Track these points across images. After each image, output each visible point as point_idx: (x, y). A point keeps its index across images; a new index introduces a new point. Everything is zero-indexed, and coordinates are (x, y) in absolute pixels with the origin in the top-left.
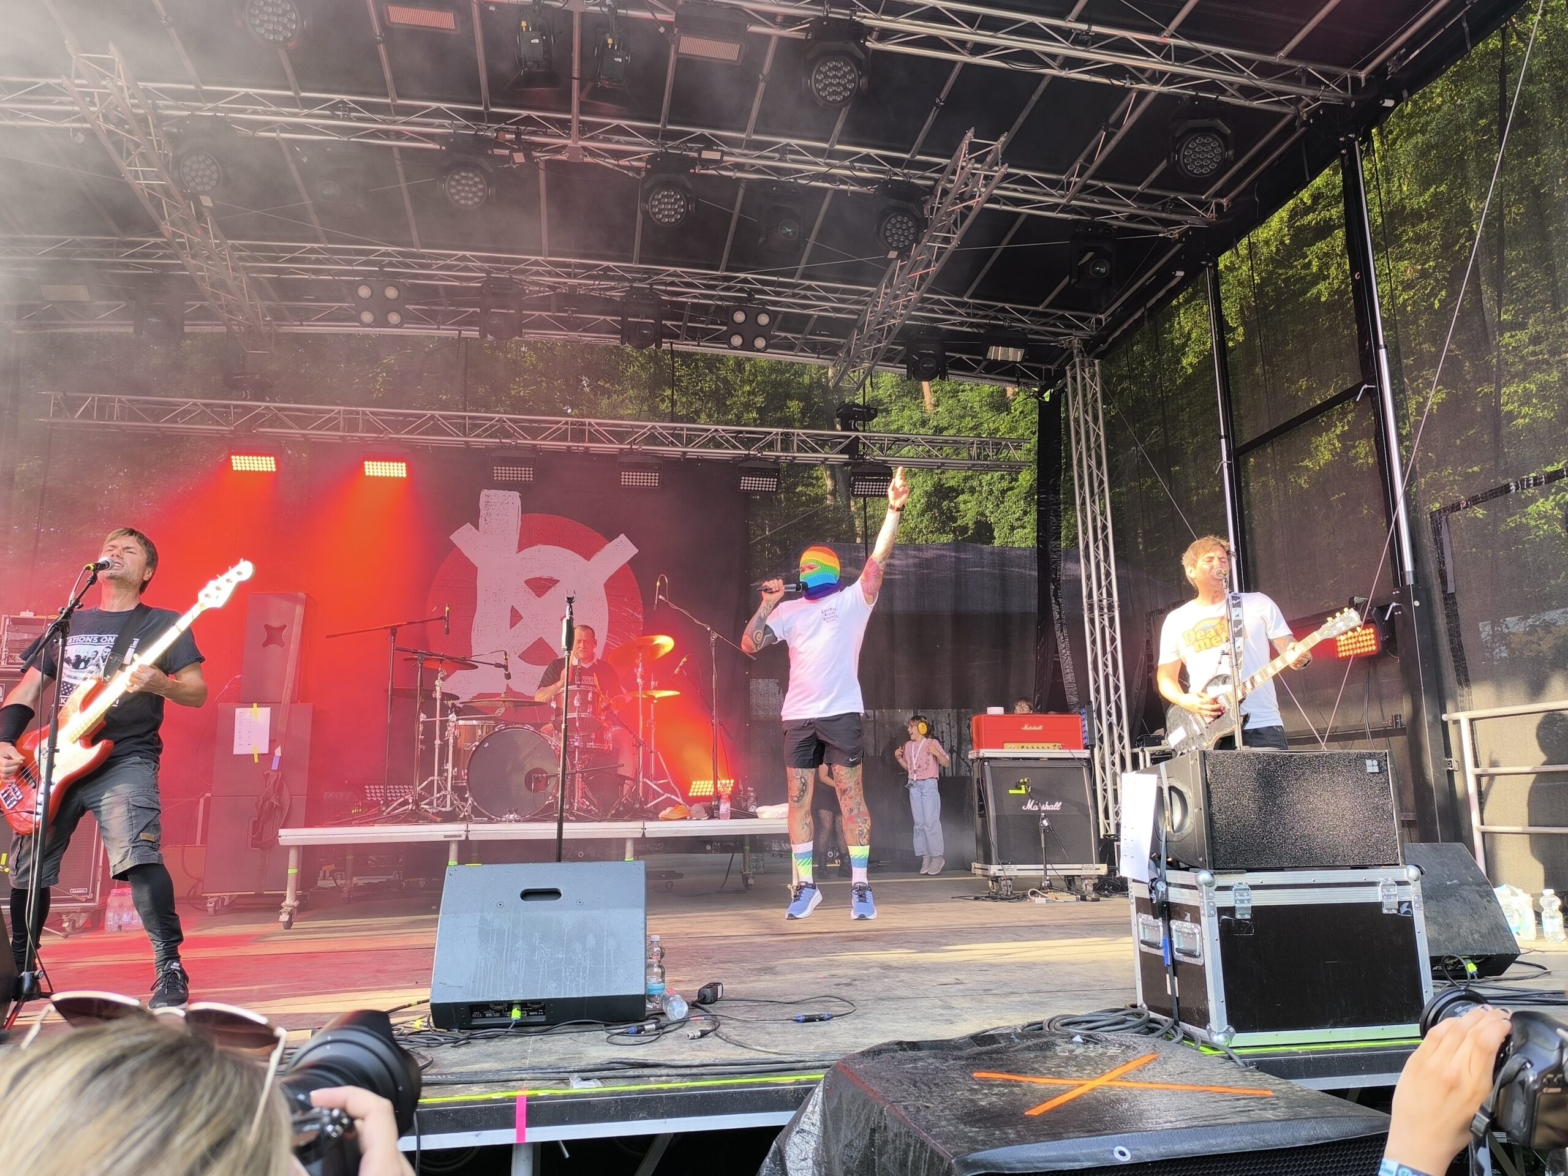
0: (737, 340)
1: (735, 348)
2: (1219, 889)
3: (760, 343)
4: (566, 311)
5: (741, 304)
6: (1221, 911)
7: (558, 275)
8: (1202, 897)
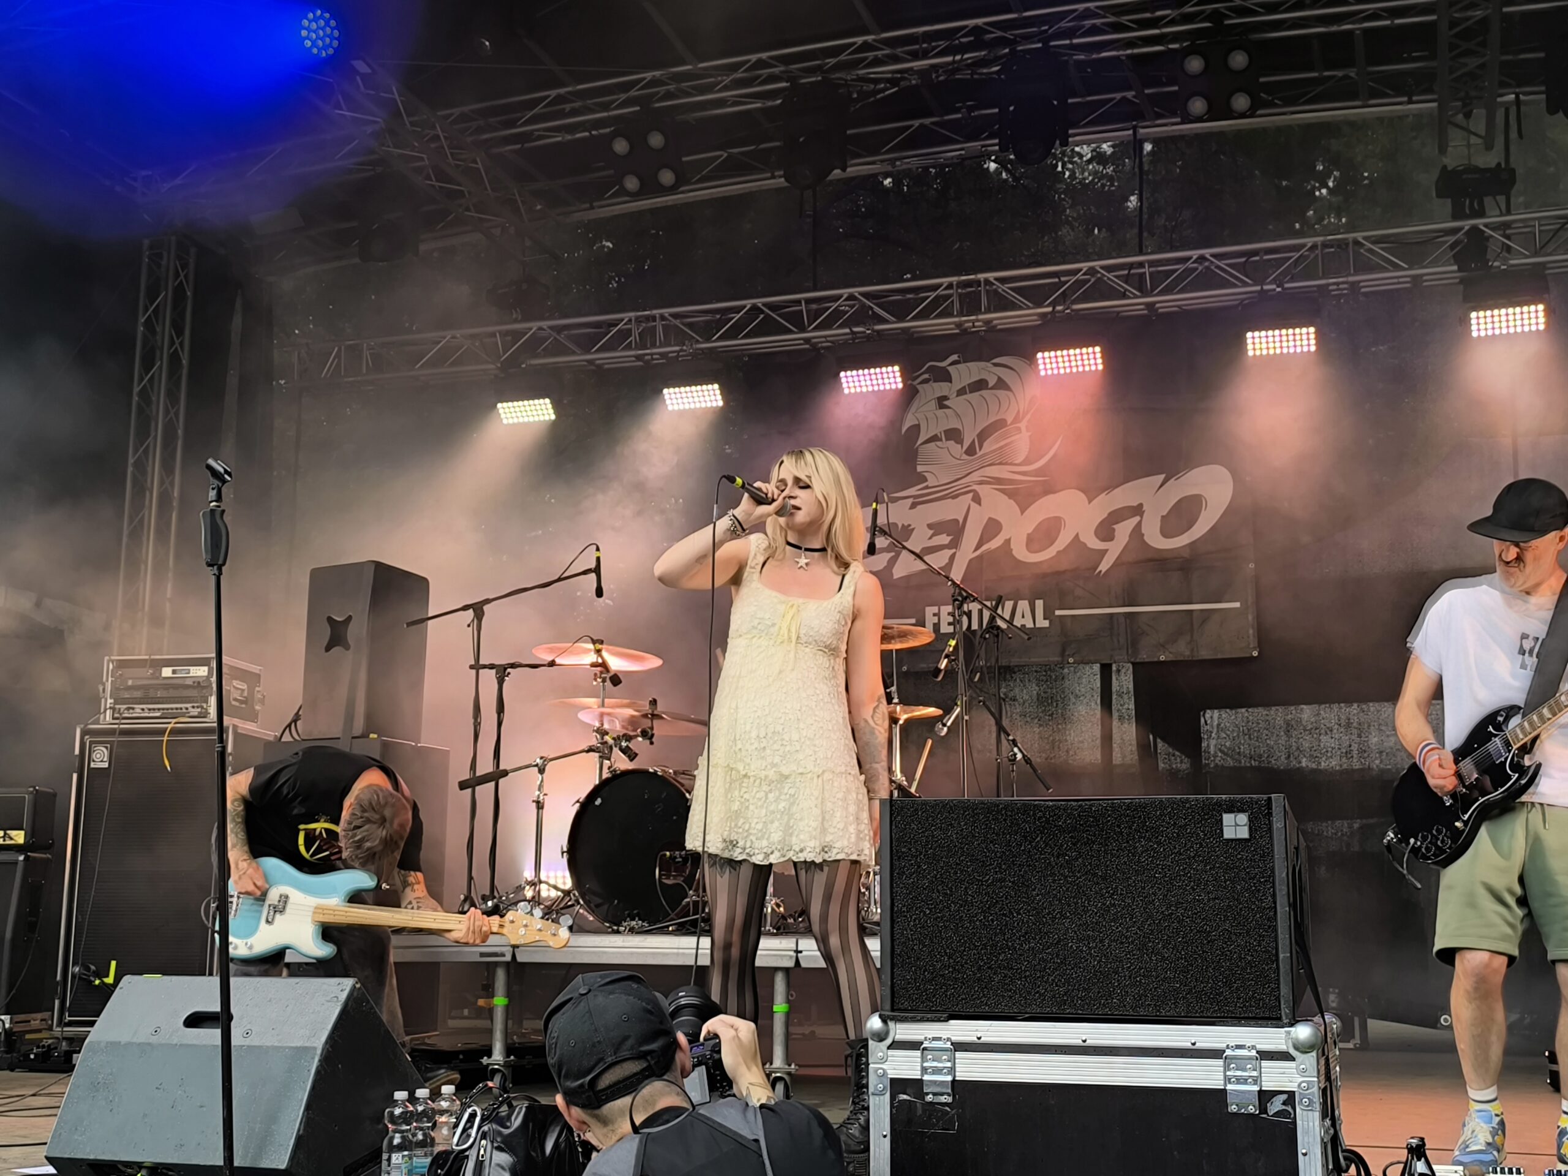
0: (1198, 106)
1: (1199, 119)
2: (896, 1045)
3: (1241, 102)
4: (957, 111)
5: (1195, 44)
6: (898, 1085)
7: (896, 59)
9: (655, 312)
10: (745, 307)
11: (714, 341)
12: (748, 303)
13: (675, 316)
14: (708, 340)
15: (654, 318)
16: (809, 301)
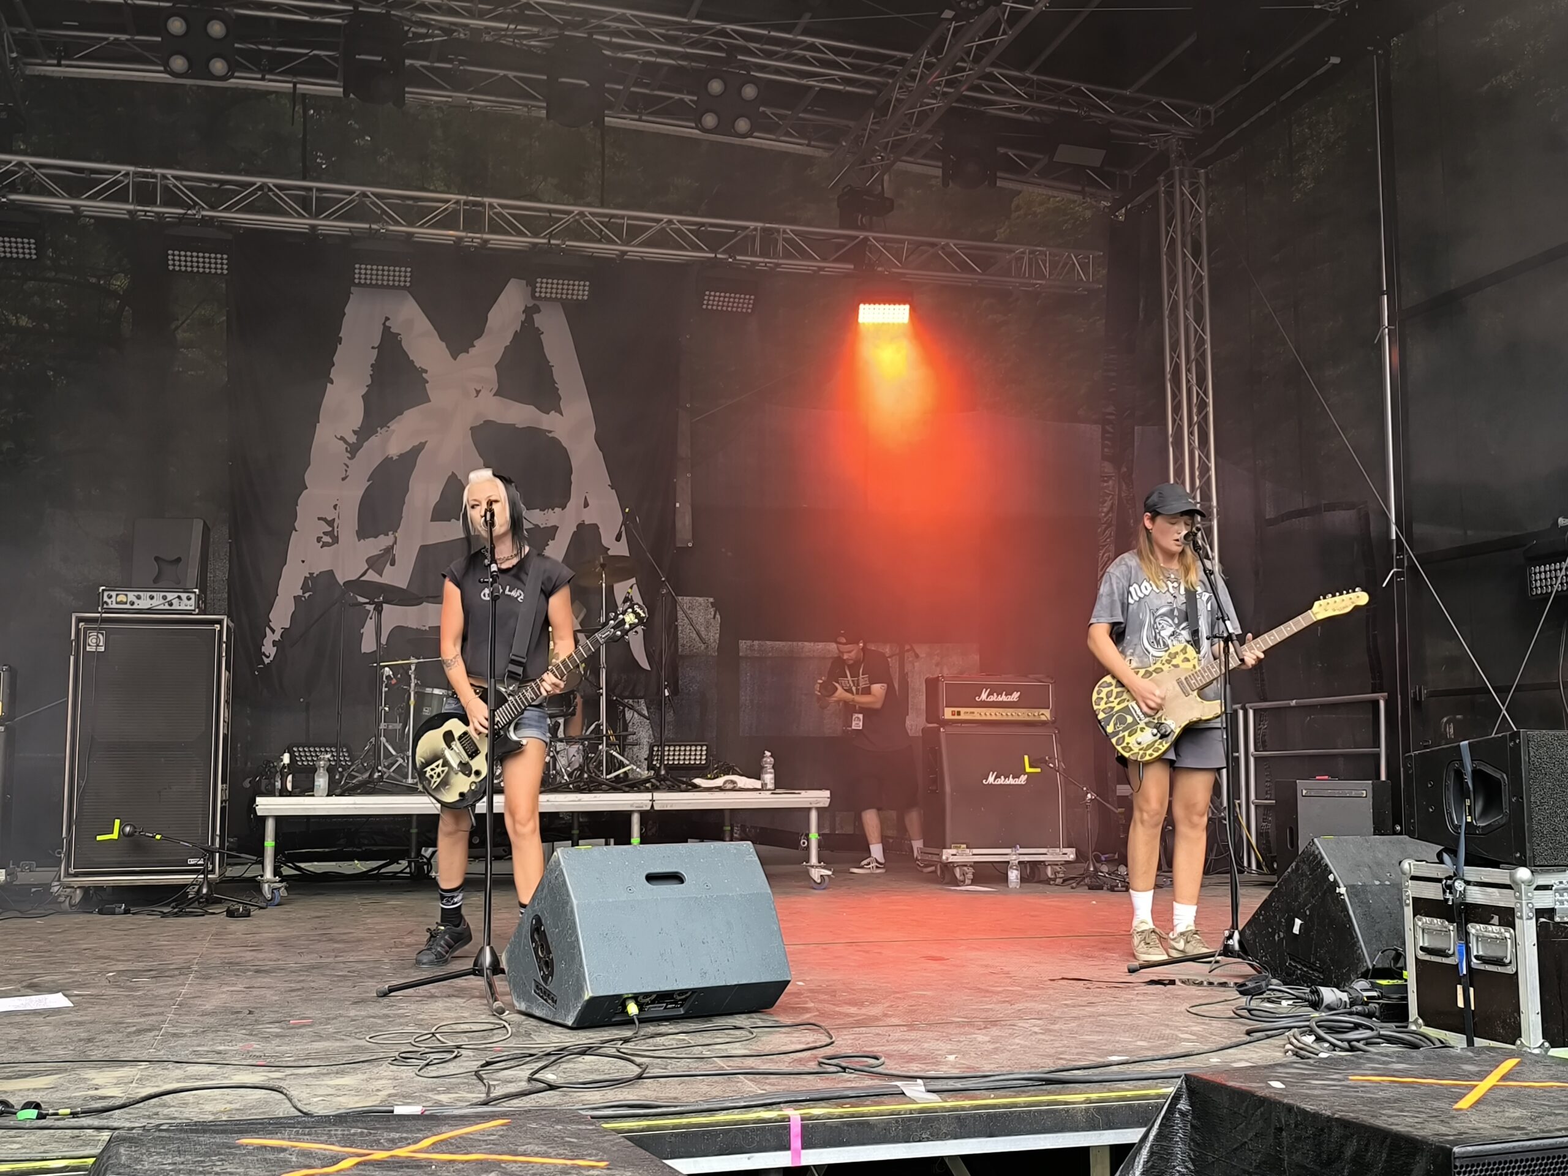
0: (711, 120)
1: (708, 130)
2: (1538, 888)
3: (743, 123)
6: (1539, 913)
8: (1520, 898)
9: (157, 171)
10: (254, 184)
11: (220, 211)
12: (259, 181)
13: (176, 177)
14: (213, 208)
15: (154, 176)
16: (319, 190)
